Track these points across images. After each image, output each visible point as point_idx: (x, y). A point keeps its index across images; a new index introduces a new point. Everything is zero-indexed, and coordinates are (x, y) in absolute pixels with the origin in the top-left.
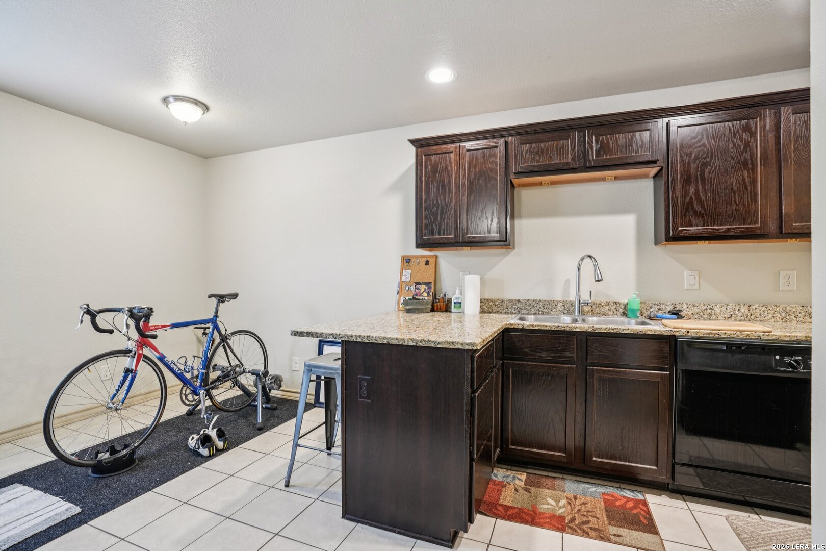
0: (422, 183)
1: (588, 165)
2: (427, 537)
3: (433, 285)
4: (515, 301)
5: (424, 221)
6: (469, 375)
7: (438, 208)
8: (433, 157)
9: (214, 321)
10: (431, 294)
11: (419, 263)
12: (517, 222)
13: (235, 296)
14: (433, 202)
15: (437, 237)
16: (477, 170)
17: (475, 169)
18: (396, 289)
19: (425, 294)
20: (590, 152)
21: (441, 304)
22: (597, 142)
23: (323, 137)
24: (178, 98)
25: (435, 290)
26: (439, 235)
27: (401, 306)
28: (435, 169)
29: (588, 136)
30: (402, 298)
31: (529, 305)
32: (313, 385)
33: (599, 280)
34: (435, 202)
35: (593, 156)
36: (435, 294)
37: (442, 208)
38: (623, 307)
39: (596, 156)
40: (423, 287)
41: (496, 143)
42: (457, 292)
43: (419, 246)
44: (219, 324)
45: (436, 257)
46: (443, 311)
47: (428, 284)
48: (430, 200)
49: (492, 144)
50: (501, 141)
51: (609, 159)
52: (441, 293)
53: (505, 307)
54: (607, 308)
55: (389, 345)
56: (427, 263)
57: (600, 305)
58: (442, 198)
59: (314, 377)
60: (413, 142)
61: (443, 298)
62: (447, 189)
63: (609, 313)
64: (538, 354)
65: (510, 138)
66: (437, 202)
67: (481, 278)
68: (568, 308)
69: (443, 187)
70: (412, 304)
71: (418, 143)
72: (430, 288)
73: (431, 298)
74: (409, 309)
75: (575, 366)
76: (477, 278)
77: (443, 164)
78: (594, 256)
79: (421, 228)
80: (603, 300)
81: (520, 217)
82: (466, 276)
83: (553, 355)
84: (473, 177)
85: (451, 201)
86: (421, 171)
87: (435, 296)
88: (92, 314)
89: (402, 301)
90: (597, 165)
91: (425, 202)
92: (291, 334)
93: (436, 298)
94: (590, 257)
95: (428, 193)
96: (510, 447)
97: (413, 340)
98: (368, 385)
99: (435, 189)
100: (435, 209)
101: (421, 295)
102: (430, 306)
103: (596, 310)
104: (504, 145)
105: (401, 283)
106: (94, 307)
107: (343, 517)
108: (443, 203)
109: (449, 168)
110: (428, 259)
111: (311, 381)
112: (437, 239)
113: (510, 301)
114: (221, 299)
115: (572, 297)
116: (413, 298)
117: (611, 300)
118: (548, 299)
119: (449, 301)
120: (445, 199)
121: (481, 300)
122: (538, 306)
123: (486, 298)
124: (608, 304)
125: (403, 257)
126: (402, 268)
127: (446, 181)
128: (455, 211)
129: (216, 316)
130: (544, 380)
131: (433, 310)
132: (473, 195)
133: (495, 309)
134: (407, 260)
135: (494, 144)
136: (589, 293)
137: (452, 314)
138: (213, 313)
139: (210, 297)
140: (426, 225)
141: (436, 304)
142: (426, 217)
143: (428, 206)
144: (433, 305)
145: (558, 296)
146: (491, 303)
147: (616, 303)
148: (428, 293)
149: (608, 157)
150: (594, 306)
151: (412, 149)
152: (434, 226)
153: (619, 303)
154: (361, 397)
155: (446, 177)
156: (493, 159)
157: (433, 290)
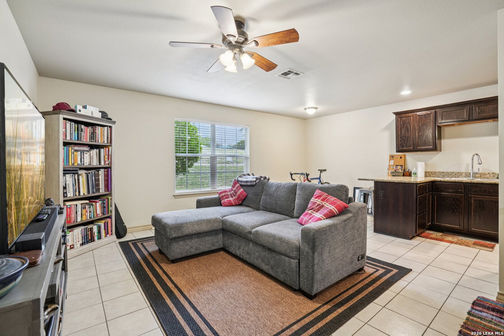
0: (398, 128)
1: (474, 119)
2: (402, 237)
3: (403, 166)
4: (442, 172)
5: (400, 143)
6: (415, 190)
7: (405, 138)
8: (403, 119)
9: (319, 178)
10: (403, 169)
11: (397, 158)
12: (442, 141)
13: (325, 170)
14: (403, 135)
15: (405, 148)
16: (422, 123)
17: (421, 122)
18: (387, 168)
19: (400, 170)
20: (475, 113)
21: (407, 173)
22: (479, 109)
23: (354, 110)
24: (309, 108)
25: (404, 168)
26: (406, 147)
27: (390, 174)
28: (404, 123)
29: (474, 107)
30: (390, 171)
31: (449, 174)
32: (362, 197)
33: (480, 164)
34: (404, 135)
35: (476, 115)
36: (405, 170)
37: (407, 137)
38: (497, 175)
39: (478, 114)
40: (399, 167)
41: (430, 112)
42: (414, 169)
43: (397, 152)
44: (321, 179)
45: (405, 155)
46: (407, 176)
47: (401, 166)
48: (402, 135)
49: (429, 113)
50: (433, 111)
51: (485, 116)
52: (407, 169)
53: (437, 175)
54: (489, 175)
55: (390, 182)
56: (401, 158)
57: (485, 174)
58: (407, 134)
59: (363, 194)
60: (394, 113)
61: (408, 171)
62: (409, 130)
63: (490, 177)
64: (447, 190)
65: (437, 110)
66: (405, 135)
67: (425, 164)
68: (468, 175)
69: (407, 130)
70: (395, 173)
71: (397, 114)
72: (402, 167)
73: (403, 171)
74: (393, 175)
75: (463, 195)
76: (423, 163)
77: (407, 121)
78: (479, 154)
79: (398, 145)
80: (487, 172)
81: (444, 138)
82: (418, 163)
83: (454, 190)
84: (420, 125)
85: (411, 135)
86: (398, 124)
87: (404, 170)
88: (291, 174)
89: (390, 172)
90: (478, 118)
91: (400, 135)
92: (358, 180)
93: (405, 171)
94: (477, 155)
95: (401, 132)
96: (436, 223)
97: (397, 181)
98: (383, 194)
99: (404, 131)
100: (404, 138)
101: (398, 170)
102: (402, 174)
103: (483, 176)
104: (435, 113)
105: (390, 166)
106: (292, 173)
107: (374, 232)
108: (408, 135)
109: (410, 122)
110: (402, 156)
111: (362, 195)
112: (405, 149)
113: (439, 172)
114: (321, 171)
115: (470, 170)
116: (395, 171)
117: (491, 172)
118: (457, 172)
119: (411, 172)
120: (408, 134)
121: (425, 172)
122: (453, 174)
123: (428, 171)
124: (489, 174)
125: (390, 155)
126: (390, 160)
127: (409, 128)
128: (413, 139)
129: (320, 177)
130: (450, 200)
131: (403, 176)
132: (421, 132)
133: (432, 175)
134: (392, 157)
135: (430, 113)
136: (478, 170)
137: (412, 177)
138: (319, 176)
139: (318, 170)
140: (400, 144)
141: (405, 173)
142: (400, 141)
143: (401, 137)
144: (404, 174)
145: (463, 170)
146: (430, 173)
147: (493, 173)
148: (402, 169)
149: (484, 115)
150: (482, 175)
151: (394, 116)
152: (404, 144)
153: (495, 173)
154: (380, 197)
155: (409, 126)
156: (429, 118)
157: (403, 168)
